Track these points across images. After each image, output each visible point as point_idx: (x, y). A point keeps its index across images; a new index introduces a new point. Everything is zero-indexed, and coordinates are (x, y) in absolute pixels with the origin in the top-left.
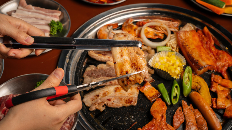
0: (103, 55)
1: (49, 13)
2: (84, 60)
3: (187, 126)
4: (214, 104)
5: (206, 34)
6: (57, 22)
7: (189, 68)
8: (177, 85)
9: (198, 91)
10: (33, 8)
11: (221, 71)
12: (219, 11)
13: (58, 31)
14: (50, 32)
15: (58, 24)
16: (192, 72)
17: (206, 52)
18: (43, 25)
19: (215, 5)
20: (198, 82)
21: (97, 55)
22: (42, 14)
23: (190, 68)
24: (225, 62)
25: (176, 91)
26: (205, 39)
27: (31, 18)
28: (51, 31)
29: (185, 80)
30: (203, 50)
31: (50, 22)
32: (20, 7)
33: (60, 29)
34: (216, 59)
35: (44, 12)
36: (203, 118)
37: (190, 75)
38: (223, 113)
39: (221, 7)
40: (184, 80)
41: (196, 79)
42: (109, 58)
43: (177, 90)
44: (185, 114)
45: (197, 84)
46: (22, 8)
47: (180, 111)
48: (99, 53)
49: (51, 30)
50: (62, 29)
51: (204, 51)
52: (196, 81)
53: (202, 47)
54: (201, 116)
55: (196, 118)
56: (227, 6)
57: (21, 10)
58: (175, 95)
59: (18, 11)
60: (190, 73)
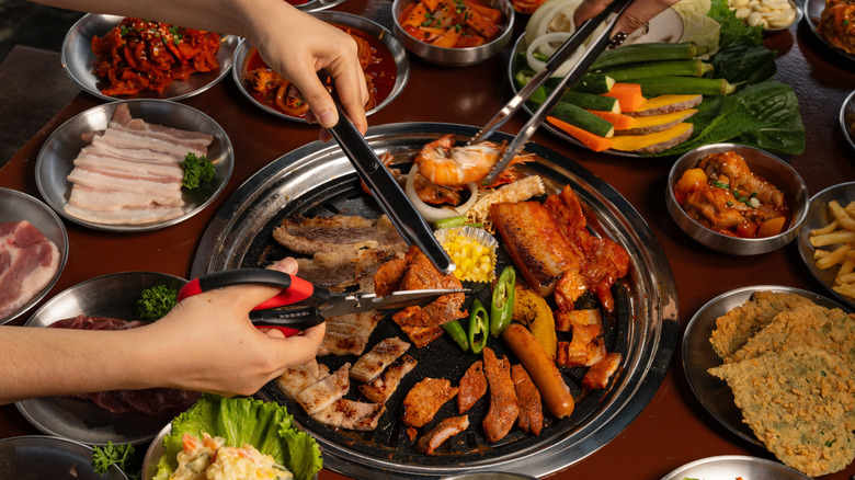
0: (307, 238)
1: (184, 137)
2: (262, 250)
3: (493, 403)
4: (563, 355)
5: (568, 200)
6: (202, 159)
7: (509, 272)
8: (481, 309)
9: (527, 327)
10: (147, 126)
11: (597, 288)
12: (596, 144)
13: (202, 181)
14: (183, 181)
15: (203, 165)
16: (517, 280)
17: (564, 245)
18: (167, 164)
19: (588, 130)
20: (531, 305)
21: (292, 238)
22: (167, 140)
23: (513, 272)
24: (608, 266)
25: (480, 324)
26: (566, 215)
27: (138, 149)
28: (186, 178)
29: (497, 297)
30: (557, 238)
31: (183, 160)
32: (114, 124)
33: (208, 177)
34: (589, 260)
35: (171, 137)
36: (532, 385)
37: (510, 287)
38: (583, 377)
39: (603, 135)
40: (494, 297)
41: (525, 299)
42: (321, 245)
43: (483, 320)
44: (489, 377)
45: (526, 310)
46: (120, 126)
47: (478, 369)
48: (299, 235)
49: (184, 175)
50: (211, 175)
51: (561, 242)
52: (527, 303)
53: (556, 233)
54: (529, 380)
55: (515, 385)
56: (617, 134)
57: (118, 129)
58: (478, 332)
59: (109, 131)
60: (510, 283)
